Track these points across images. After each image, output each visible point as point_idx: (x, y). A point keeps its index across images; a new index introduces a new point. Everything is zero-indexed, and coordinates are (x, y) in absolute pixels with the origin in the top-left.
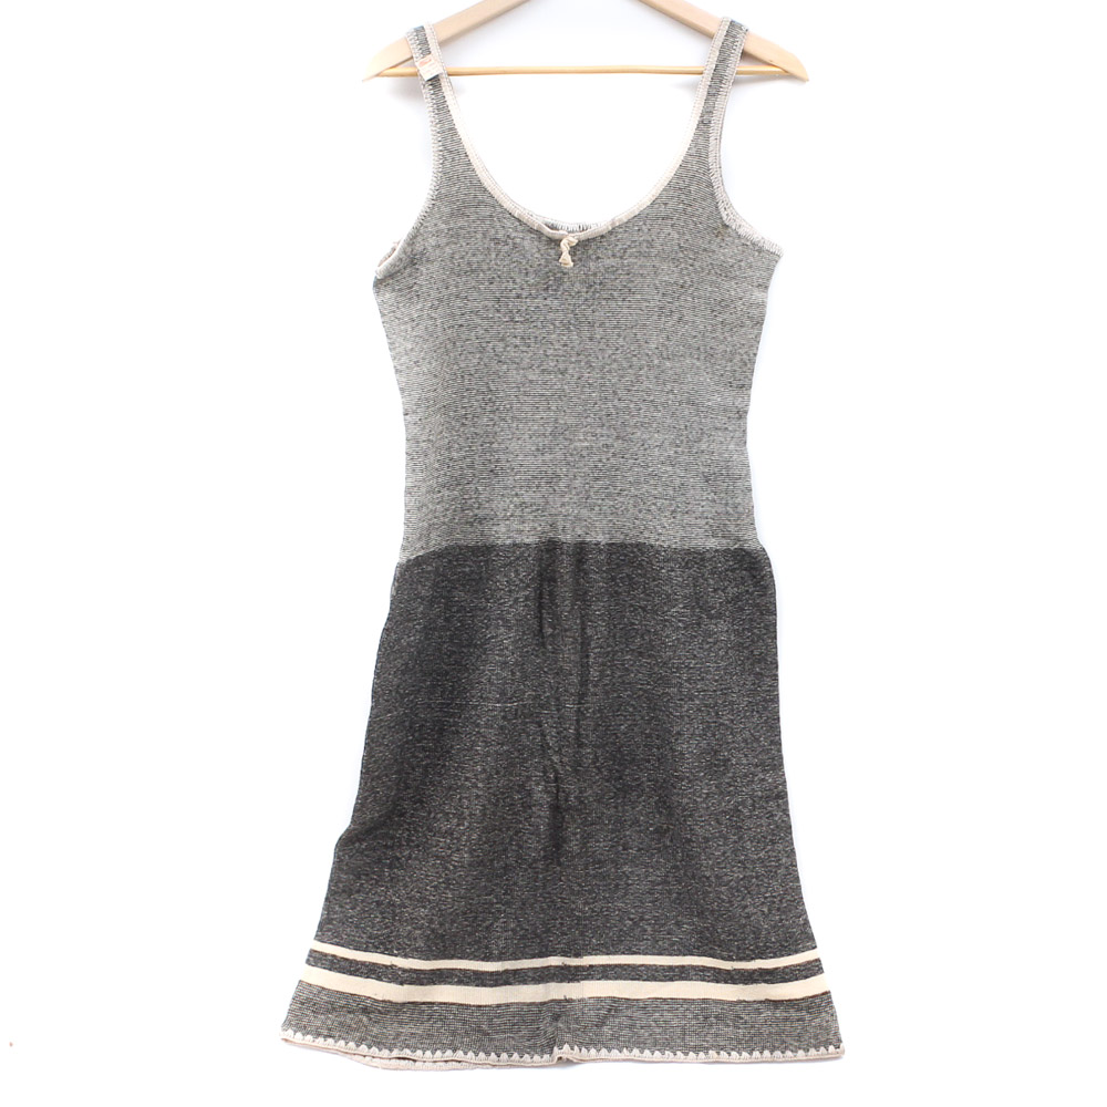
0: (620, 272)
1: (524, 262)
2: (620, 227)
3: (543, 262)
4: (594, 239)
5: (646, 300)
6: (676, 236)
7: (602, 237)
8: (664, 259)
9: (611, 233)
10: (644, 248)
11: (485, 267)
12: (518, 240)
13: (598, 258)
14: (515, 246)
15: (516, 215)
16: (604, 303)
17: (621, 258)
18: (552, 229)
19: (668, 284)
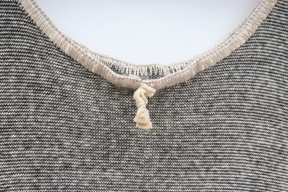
0: (204, 132)
1: (76, 118)
2: (206, 72)
3: (102, 118)
4: (172, 88)
5: (236, 170)
6: (275, 86)
7: (183, 85)
8: (258, 117)
9: (194, 80)
10: (235, 101)
11: (19, 125)
12: (68, 87)
13: (176, 113)
14: (64, 95)
15: (66, 51)
16: (182, 174)
17: (205, 114)
18: (117, 72)
19: (264, 148)
